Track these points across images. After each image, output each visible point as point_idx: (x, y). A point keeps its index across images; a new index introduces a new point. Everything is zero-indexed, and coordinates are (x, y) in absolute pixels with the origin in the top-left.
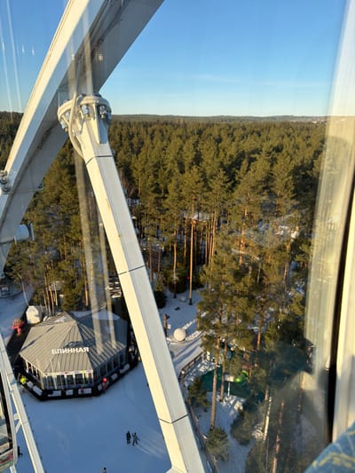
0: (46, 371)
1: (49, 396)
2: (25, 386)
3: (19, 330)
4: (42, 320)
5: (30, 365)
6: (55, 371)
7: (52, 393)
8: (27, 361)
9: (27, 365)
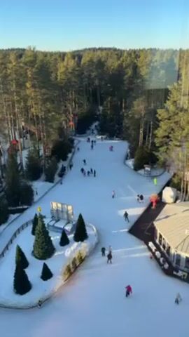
0: (177, 248)
1: (175, 273)
2: (154, 254)
3: (154, 204)
4: (175, 202)
5: (161, 236)
6: (186, 252)
7: (177, 272)
8: (159, 232)
9: (158, 236)
